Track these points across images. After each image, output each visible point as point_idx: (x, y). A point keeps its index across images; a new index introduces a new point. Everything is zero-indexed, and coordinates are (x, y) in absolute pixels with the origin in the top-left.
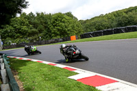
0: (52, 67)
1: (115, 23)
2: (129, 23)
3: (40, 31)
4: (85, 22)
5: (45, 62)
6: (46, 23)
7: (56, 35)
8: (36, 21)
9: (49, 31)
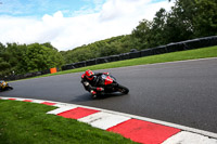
0: (27, 104)
1: (98, 54)
2: (112, 53)
3: (13, 65)
4: (67, 53)
5: (18, 99)
6: (20, 55)
7: (33, 68)
8: (7, 52)
9: (24, 64)
